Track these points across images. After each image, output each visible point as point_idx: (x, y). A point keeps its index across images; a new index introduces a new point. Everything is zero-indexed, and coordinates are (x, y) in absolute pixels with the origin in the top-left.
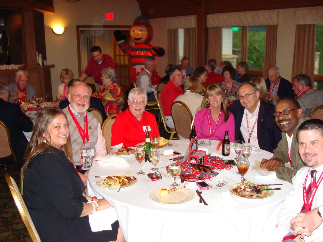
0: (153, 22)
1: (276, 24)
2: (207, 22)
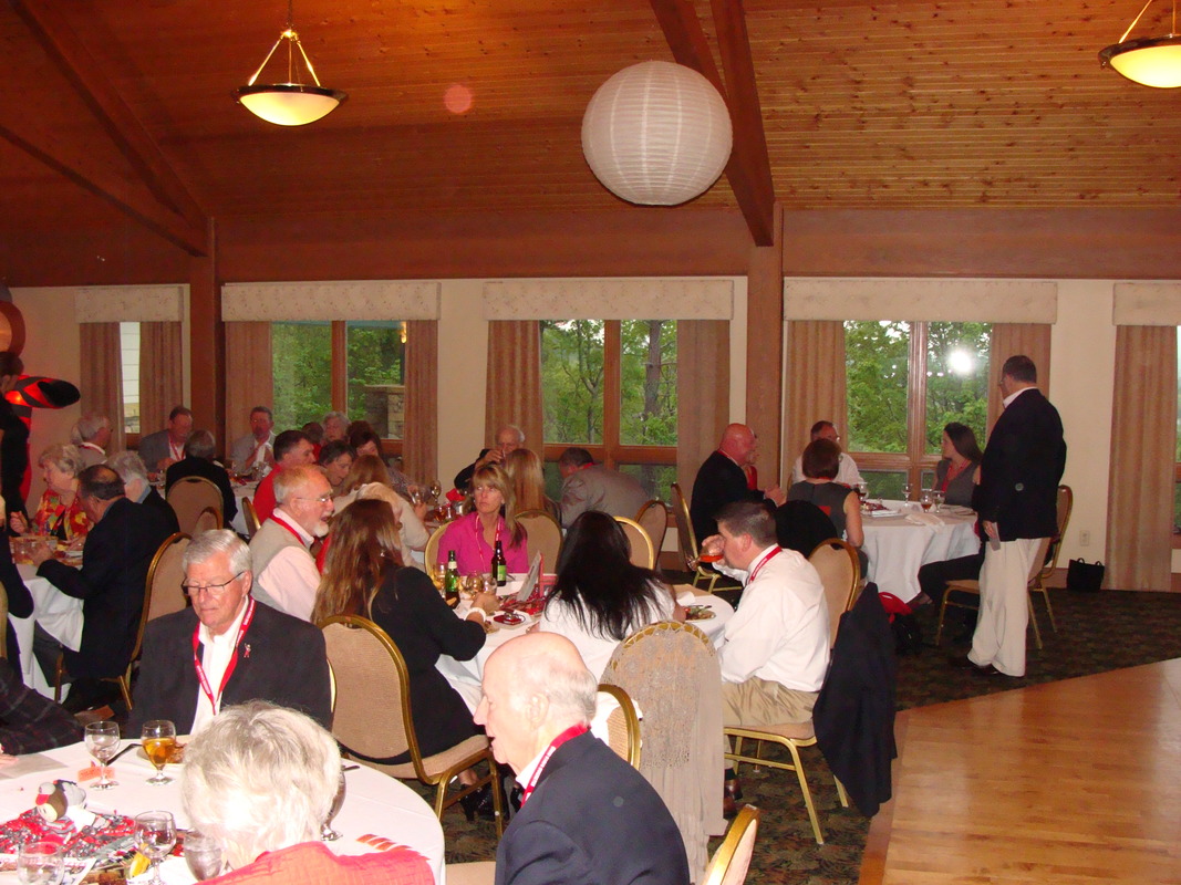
0: (22, 297)
1: (433, 318)
2: (224, 305)
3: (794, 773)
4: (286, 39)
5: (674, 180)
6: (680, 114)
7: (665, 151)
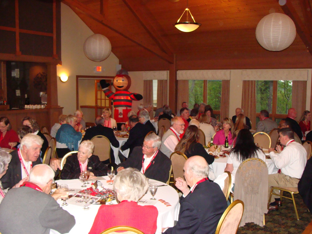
0: (131, 74)
1: (229, 80)
2: (177, 76)
3: (292, 200)
4: (186, 11)
5: (280, 44)
6: (281, 27)
7: (277, 37)
